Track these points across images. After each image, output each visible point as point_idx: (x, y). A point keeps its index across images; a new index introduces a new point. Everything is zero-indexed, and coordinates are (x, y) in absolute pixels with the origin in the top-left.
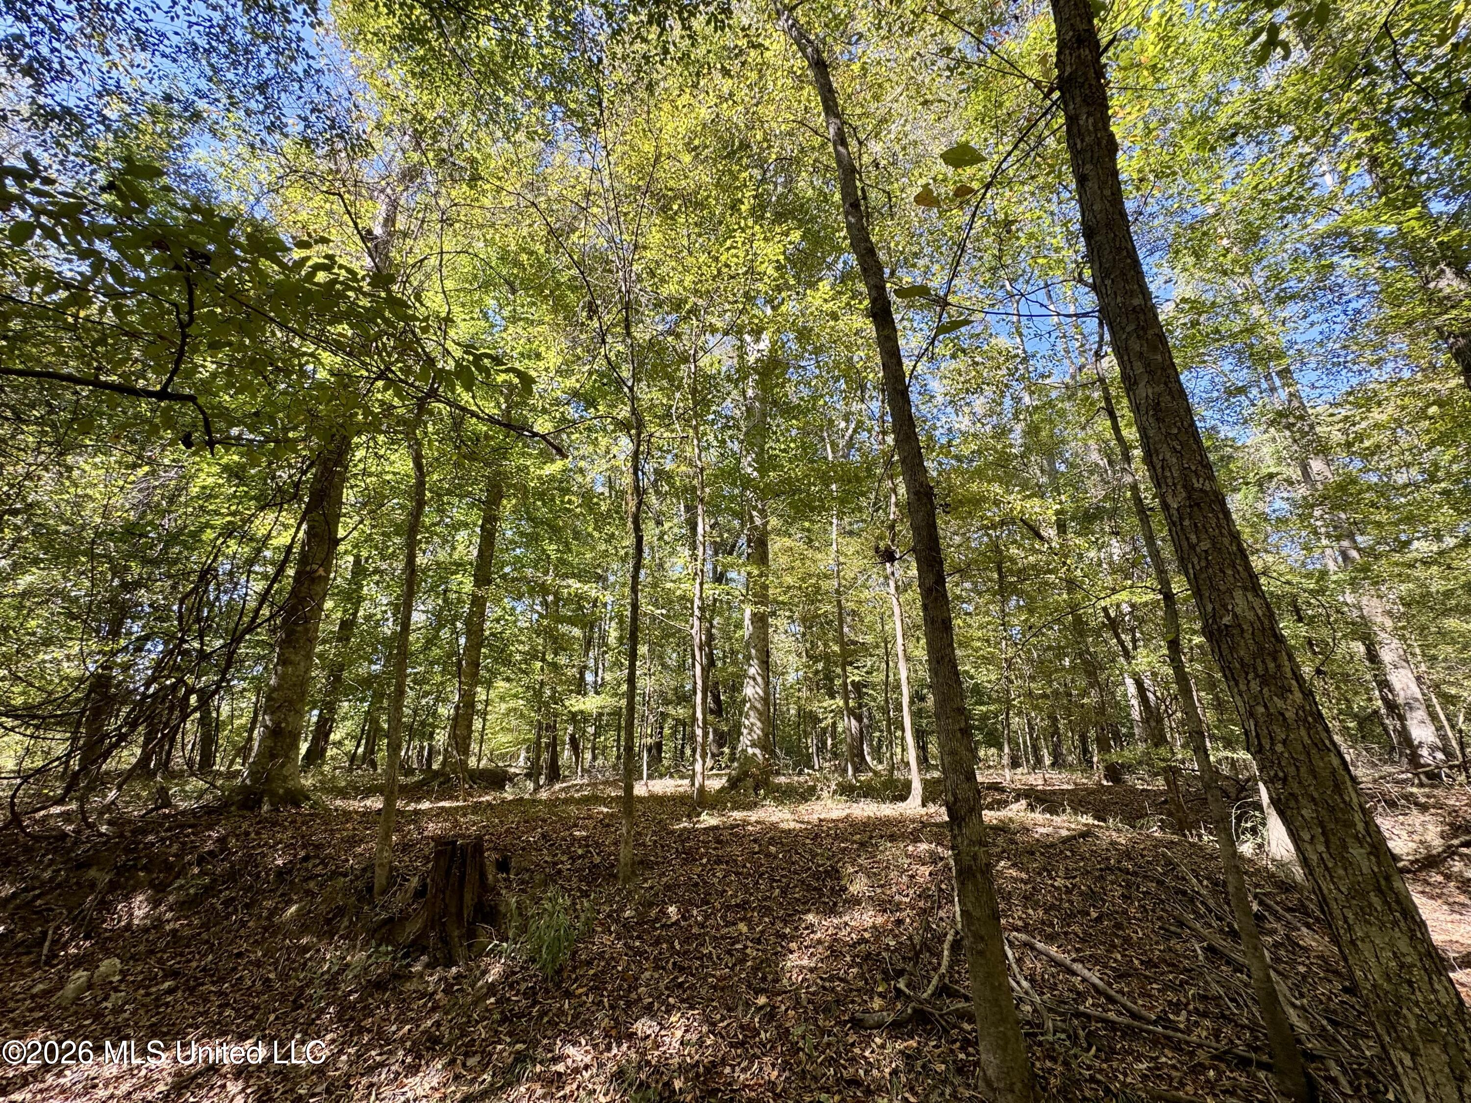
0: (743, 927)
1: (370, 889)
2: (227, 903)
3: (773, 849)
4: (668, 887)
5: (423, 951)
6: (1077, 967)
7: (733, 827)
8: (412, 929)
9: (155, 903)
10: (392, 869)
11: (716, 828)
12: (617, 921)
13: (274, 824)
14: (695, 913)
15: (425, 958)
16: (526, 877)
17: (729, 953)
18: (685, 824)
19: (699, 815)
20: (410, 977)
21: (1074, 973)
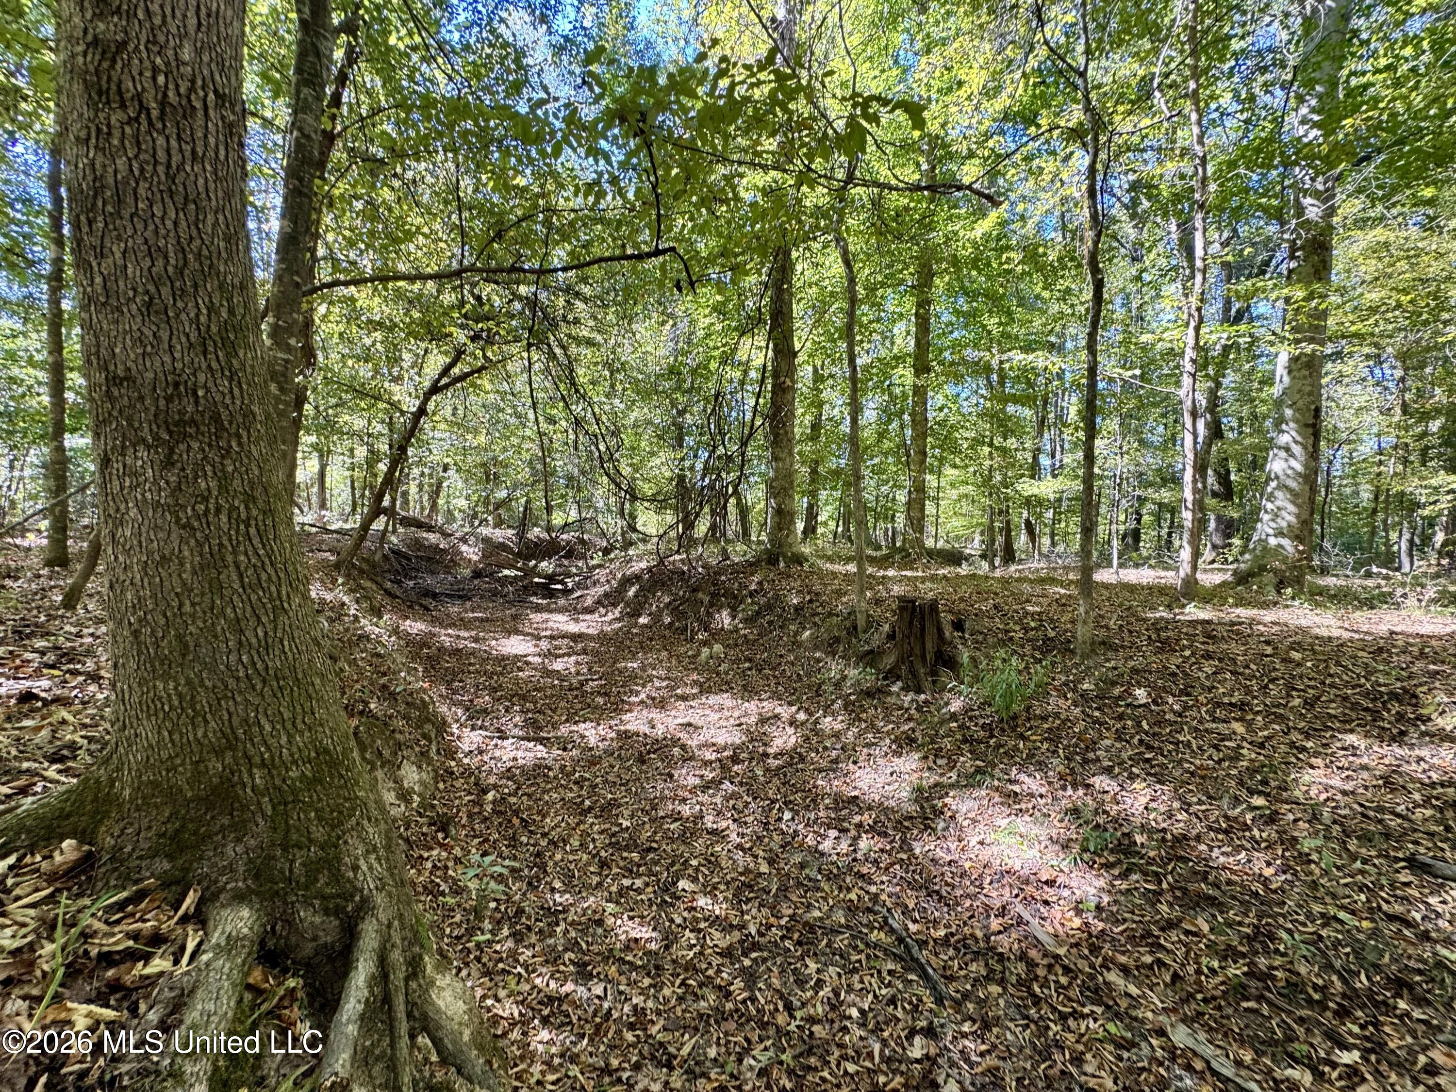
0: (1239, 728)
1: (855, 628)
2: (770, 623)
3: (1296, 655)
4: (1134, 671)
5: (898, 678)
7: (1233, 624)
8: (889, 661)
9: (734, 618)
10: (868, 616)
11: (1208, 622)
12: (1074, 690)
13: (789, 576)
14: (1170, 700)
15: (900, 684)
16: (980, 638)
17: (1216, 747)
18: (1162, 613)
19: (1184, 606)
20: (890, 694)
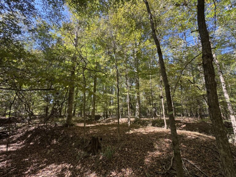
0: (137, 153)
1: (83, 142)
3: (142, 138)
4: (125, 145)
6: (196, 166)
7: (135, 133)
9: (57, 141)
10: (86, 139)
11: (132, 133)
12: (118, 150)
13: (70, 130)
14: (130, 150)
15: (91, 154)
17: (136, 158)
19: (130, 130)
20: (89, 156)
21: (195, 167)
